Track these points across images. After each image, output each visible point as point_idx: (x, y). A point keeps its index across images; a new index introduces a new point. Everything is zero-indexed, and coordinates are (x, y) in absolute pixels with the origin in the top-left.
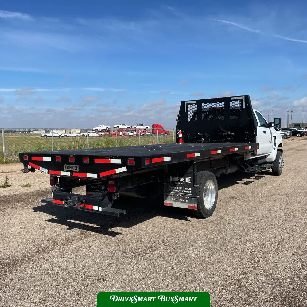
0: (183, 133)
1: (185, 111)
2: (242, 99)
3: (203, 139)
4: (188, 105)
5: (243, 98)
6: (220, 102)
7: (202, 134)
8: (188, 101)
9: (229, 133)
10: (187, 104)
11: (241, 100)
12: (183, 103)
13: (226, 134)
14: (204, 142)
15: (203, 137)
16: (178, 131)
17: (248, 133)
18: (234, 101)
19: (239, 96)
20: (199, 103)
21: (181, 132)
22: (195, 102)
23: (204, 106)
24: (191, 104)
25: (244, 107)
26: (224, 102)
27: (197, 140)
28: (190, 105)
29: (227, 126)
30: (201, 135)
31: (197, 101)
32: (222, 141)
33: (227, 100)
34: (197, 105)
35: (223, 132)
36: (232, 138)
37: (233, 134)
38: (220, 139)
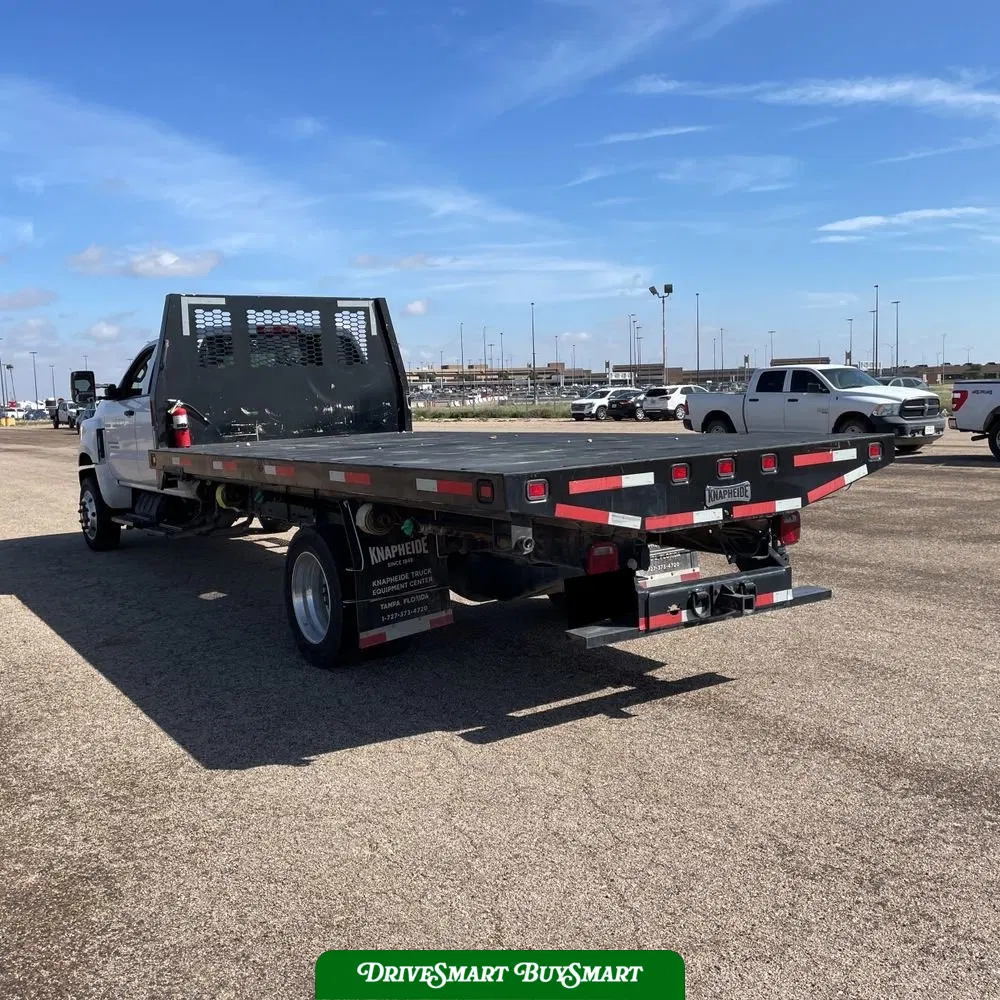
0: (188, 410)
1: (186, 331)
2: (368, 308)
3: (259, 428)
4: (197, 311)
5: (370, 304)
6: (305, 312)
7: (255, 413)
8: (192, 296)
9: (340, 405)
10: (192, 308)
11: (366, 310)
12: (173, 302)
13: (331, 409)
14: (262, 437)
15: (260, 423)
16: (173, 404)
17: (389, 404)
18: (347, 313)
19: (360, 299)
20: (237, 305)
21: (182, 407)
22: (222, 302)
23: (255, 318)
24: (208, 308)
25: (374, 332)
26: (317, 312)
27: (241, 434)
28: (201, 311)
29: (333, 386)
30: (252, 415)
31: (227, 297)
32: (321, 431)
34: (228, 314)
35: (324, 405)
36: (348, 421)
37: (350, 408)
38: (316, 427)
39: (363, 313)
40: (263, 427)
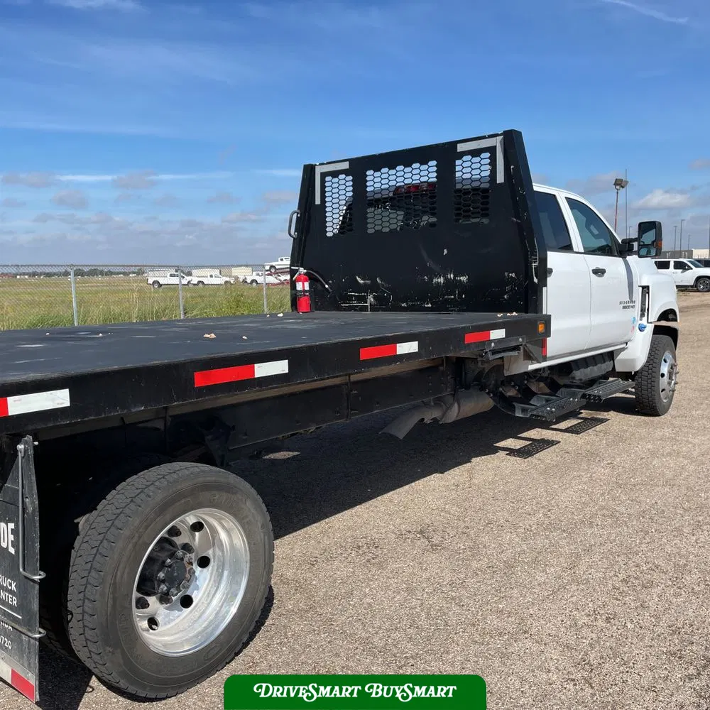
0: (310, 277)
1: (318, 201)
2: (496, 146)
3: (371, 299)
4: (326, 179)
5: (497, 142)
6: (421, 164)
7: (368, 282)
8: (323, 164)
9: (452, 276)
10: (324, 175)
11: (492, 150)
12: (309, 171)
13: (441, 280)
14: (374, 309)
15: (371, 293)
16: (297, 271)
17: (513, 275)
18: (469, 157)
19: (484, 138)
20: (359, 168)
21: (305, 274)
22: (346, 166)
23: (373, 180)
24: (335, 174)
25: (500, 179)
26: (434, 163)
27: (355, 303)
28: (330, 178)
29: (445, 252)
30: (365, 284)
31: (351, 161)
32: (430, 305)
33: (445, 154)
34: (350, 178)
35: (433, 274)
36: (460, 295)
37: (464, 279)
38: (424, 300)
39: (488, 155)
40: (375, 297)
